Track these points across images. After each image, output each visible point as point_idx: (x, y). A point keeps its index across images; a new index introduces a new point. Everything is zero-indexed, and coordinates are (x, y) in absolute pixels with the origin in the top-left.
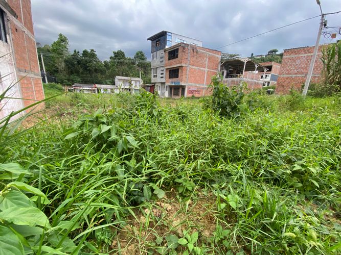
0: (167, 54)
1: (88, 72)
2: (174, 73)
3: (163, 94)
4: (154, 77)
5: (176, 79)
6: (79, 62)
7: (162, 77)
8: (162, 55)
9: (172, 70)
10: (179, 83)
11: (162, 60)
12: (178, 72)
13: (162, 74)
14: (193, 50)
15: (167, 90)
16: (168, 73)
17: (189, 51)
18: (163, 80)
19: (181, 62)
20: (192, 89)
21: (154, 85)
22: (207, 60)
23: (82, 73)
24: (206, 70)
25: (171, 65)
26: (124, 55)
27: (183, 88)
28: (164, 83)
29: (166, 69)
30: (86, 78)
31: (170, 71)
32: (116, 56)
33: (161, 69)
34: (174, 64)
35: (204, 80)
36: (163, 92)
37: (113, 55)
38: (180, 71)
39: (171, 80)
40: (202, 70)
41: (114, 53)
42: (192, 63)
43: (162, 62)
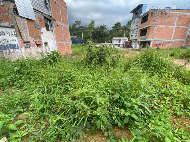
0: (141, 20)
1: (101, 37)
2: (144, 32)
3: (136, 47)
4: (132, 36)
5: (144, 36)
6: (97, 32)
7: (136, 36)
8: (138, 21)
9: (143, 30)
10: (146, 39)
11: (137, 24)
12: (146, 31)
13: (136, 34)
14: (162, 13)
15: (138, 44)
16: (140, 33)
17: (157, 15)
18: (136, 38)
19: (149, 24)
20: (157, 43)
21: (131, 41)
22: (177, 18)
23: (99, 38)
24: (175, 27)
25: (142, 27)
26: (120, 24)
27: (149, 42)
28: (137, 40)
29: (139, 30)
30: (99, 40)
31: (141, 31)
32: (115, 26)
33: (136, 30)
34: (144, 26)
35: (171, 36)
36: (136, 45)
37: (114, 26)
38: (148, 30)
39: (141, 37)
40: (171, 27)
41: (115, 24)
42: (159, 23)
43: (137, 25)
